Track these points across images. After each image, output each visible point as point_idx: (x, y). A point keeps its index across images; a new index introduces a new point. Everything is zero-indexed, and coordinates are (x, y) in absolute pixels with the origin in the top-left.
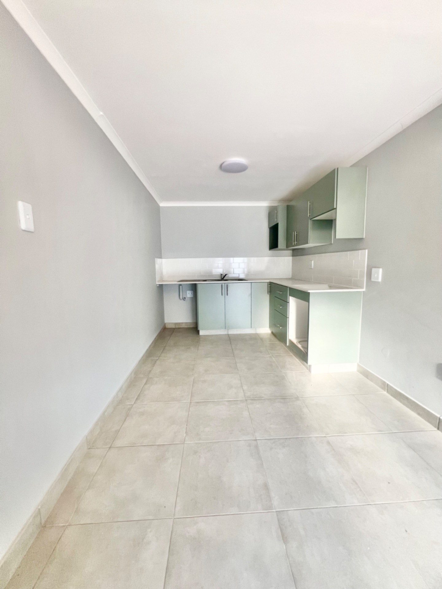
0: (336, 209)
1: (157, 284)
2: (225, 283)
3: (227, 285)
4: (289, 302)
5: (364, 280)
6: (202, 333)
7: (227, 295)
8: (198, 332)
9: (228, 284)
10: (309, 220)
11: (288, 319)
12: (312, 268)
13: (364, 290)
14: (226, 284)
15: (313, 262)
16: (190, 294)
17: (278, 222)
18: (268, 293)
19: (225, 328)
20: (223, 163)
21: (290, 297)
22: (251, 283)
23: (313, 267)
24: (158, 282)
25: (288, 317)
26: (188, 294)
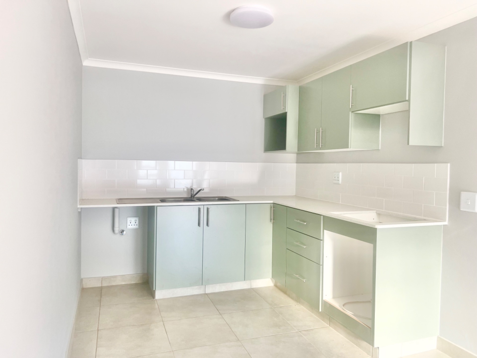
0: (409, 101)
1: (78, 208)
2: (204, 205)
3: (208, 209)
4: (323, 240)
5: (446, 209)
6: (159, 294)
7: (207, 225)
8: (152, 294)
9: (209, 206)
10: (350, 113)
11: (321, 266)
12: (338, 184)
13: (446, 223)
14: (206, 207)
15: (341, 174)
16: (133, 223)
17: (286, 111)
18: (271, 221)
19: (202, 285)
20: (233, 10)
21: (325, 231)
22: (246, 204)
23: (340, 182)
24: (80, 205)
25: (321, 264)
26: (129, 223)
